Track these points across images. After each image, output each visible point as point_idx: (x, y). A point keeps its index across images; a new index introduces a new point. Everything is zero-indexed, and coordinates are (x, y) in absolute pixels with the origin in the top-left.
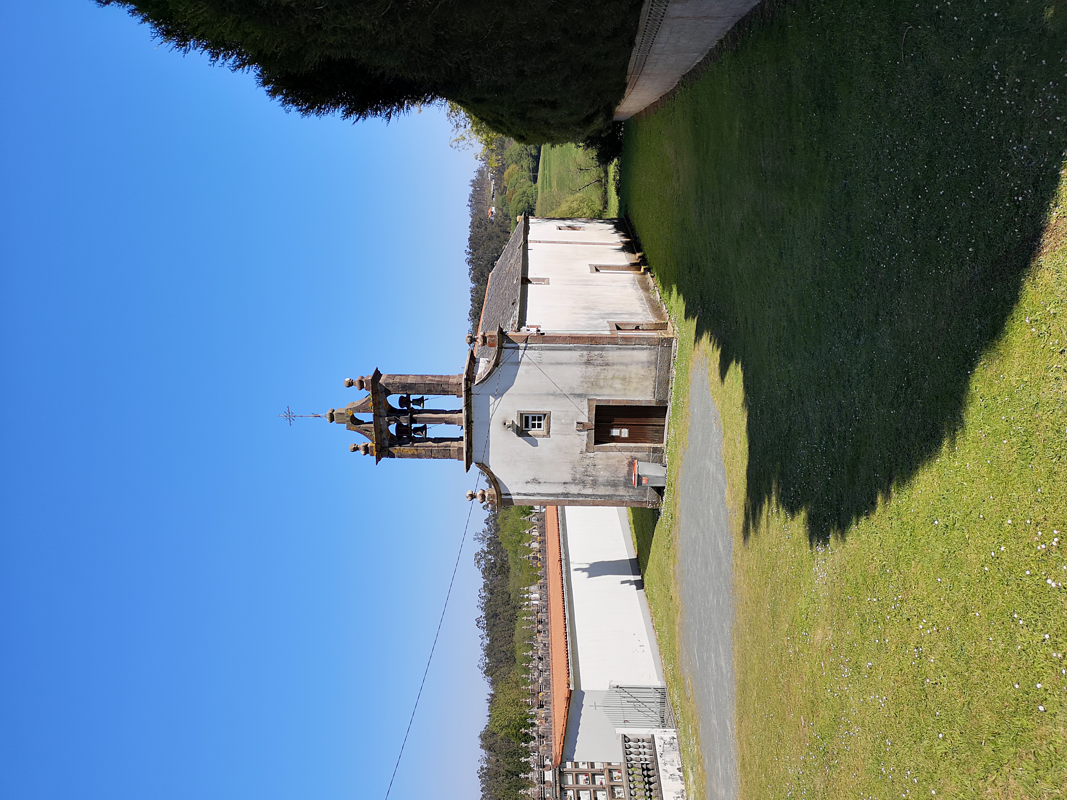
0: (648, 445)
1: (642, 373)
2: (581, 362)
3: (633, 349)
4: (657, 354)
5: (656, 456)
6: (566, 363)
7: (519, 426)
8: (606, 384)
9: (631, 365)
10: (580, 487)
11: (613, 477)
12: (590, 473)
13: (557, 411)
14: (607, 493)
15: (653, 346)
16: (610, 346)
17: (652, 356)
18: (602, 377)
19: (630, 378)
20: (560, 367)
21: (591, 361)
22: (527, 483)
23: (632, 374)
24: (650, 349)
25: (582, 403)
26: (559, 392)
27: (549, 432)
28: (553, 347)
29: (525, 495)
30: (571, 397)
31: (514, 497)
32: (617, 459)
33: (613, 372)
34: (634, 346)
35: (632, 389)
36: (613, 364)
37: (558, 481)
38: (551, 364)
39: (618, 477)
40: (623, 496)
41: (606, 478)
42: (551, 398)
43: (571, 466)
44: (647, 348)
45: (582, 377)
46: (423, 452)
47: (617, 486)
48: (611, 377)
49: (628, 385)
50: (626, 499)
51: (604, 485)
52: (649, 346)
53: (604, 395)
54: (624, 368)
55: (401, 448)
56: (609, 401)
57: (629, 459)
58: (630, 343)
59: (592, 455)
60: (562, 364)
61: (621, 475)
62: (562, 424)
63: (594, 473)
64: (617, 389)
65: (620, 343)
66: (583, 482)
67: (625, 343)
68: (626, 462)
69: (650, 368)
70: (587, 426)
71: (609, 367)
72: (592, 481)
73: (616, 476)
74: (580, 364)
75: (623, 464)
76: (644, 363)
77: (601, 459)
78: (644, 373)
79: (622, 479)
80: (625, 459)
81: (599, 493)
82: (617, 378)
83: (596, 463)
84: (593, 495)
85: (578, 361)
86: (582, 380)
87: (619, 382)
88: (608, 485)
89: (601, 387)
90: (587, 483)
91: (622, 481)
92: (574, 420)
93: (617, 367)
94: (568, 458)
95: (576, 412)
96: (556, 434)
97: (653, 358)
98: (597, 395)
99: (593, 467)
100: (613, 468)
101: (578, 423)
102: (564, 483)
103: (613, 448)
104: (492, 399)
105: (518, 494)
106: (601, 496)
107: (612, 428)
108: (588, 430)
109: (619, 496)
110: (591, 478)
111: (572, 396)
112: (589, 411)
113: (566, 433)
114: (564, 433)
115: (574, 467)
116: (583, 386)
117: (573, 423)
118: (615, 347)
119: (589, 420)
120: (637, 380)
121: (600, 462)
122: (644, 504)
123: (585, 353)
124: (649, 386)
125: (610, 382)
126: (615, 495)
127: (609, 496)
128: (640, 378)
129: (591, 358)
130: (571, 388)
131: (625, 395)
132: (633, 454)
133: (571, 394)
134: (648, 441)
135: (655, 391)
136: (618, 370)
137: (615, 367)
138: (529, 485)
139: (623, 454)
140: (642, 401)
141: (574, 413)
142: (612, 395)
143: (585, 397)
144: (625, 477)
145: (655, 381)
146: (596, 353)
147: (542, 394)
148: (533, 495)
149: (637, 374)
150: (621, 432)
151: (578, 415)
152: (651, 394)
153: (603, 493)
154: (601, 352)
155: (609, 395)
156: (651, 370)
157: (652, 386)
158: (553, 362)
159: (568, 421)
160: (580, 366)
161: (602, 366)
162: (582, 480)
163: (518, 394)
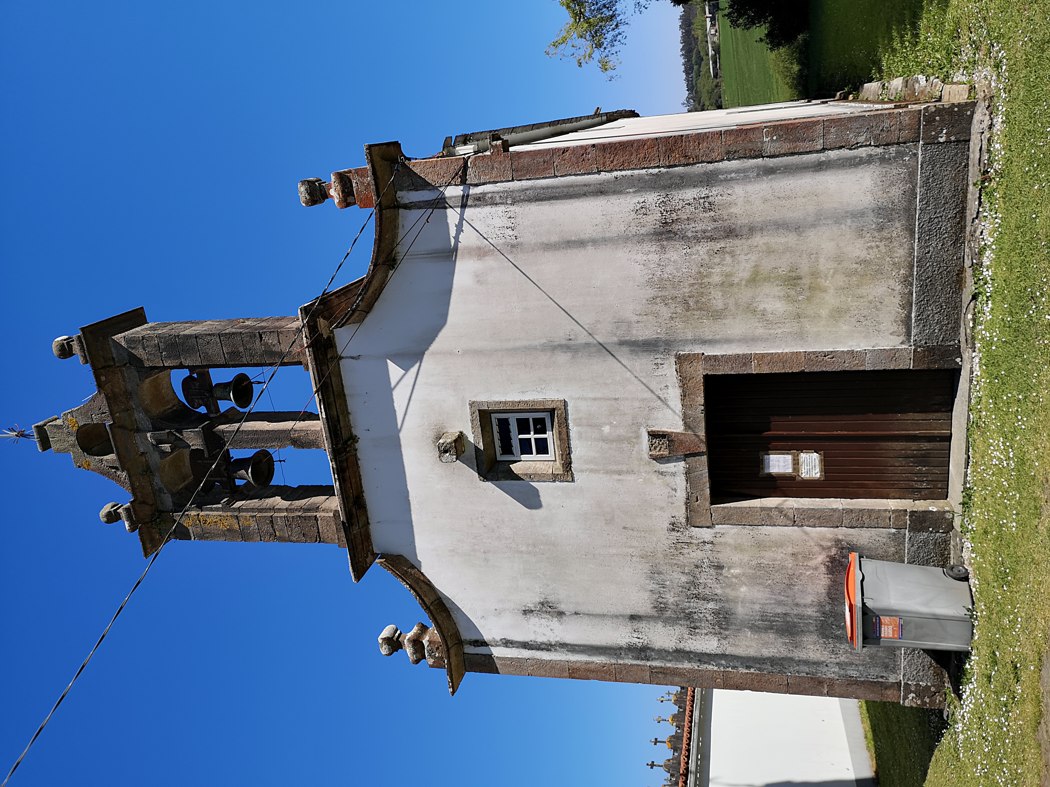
0: (892, 504)
1: (857, 253)
2: (643, 231)
3: (820, 167)
4: (912, 175)
5: (926, 543)
6: (594, 242)
7: (481, 446)
8: (731, 302)
9: (814, 226)
10: (680, 630)
11: (780, 603)
12: (707, 591)
13: (585, 399)
14: (766, 652)
15: (893, 149)
16: (734, 164)
17: (892, 184)
18: (716, 279)
19: (815, 274)
20: (578, 255)
21: (675, 227)
22: (525, 612)
23: (822, 260)
24: (883, 160)
25: (660, 372)
26: (583, 338)
27: (567, 465)
28: (548, 188)
29: (525, 645)
30: (624, 354)
31: (498, 652)
32: (790, 550)
33: (753, 257)
34: (822, 157)
35: (824, 312)
36: (752, 230)
37: (613, 610)
38: (548, 247)
39: (797, 605)
40: (817, 664)
41: (757, 607)
42: (562, 358)
43: (646, 568)
44: (869, 160)
45: (650, 283)
46: (253, 525)
47: (797, 634)
48: (746, 275)
49: (809, 299)
50: (832, 673)
51: (754, 628)
52: (880, 150)
53: (728, 341)
54: (790, 239)
55: (202, 513)
56: (746, 359)
57: (829, 548)
58: (805, 146)
59: (706, 534)
60: (581, 244)
61: (809, 599)
62: (605, 440)
63: (719, 591)
64: (770, 317)
65: (770, 148)
66: (689, 616)
67: (786, 147)
68: (821, 558)
69: (885, 233)
70: (681, 442)
71: (737, 242)
72: (716, 613)
73: (790, 600)
74: (640, 239)
75: (812, 563)
76: (862, 214)
77: (738, 548)
78: (863, 254)
79: (810, 612)
80: (816, 549)
81: (740, 651)
82: (767, 279)
83: (723, 558)
84: (723, 656)
85: (633, 230)
86: (651, 292)
87: (777, 290)
88: (767, 629)
89: (717, 315)
90: (701, 621)
91: (810, 617)
92: (639, 425)
93: (765, 239)
94: (635, 543)
95: (643, 400)
96: (592, 471)
97: (896, 192)
98: (704, 342)
99: (712, 571)
100: (778, 577)
101: (653, 435)
102: (633, 618)
103: (775, 513)
104: (394, 370)
105: (507, 643)
106: (748, 662)
107: (767, 450)
108: (687, 456)
109: (806, 662)
110: (711, 605)
111: (625, 349)
112: (684, 396)
113: (619, 467)
114: (614, 468)
115: (655, 573)
116: (657, 315)
117: (638, 437)
118: (751, 169)
119: (687, 426)
120: (840, 280)
121: (736, 557)
122: (889, 692)
123: (652, 198)
124: (887, 301)
125: (745, 295)
126: (791, 659)
127: (773, 661)
128: (849, 274)
129: (674, 216)
130: (619, 322)
131: (801, 336)
132: (842, 532)
133: (622, 343)
134: (892, 492)
135: (909, 317)
136: (770, 251)
137: (759, 240)
138: (534, 620)
139: (806, 533)
140: (865, 352)
141: (637, 404)
142: (754, 340)
143: (667, 351)
144: (820, 605)
145: (907, 281)
146: (690, 194)
147: (535, 348)
148: (548, 647)
149: (839, 259)
150: (796, 463)
151: (651, 409)
152: (894, 328)
153: (752, 652)
154: (704, 192)
155: (745, 340)
156: (890, 240)
157: (897, 300)
158: (554, 239)
159: (621, 431)
160: (639, 247)
161: (712, 239)
162: (683, 610)
163: (467, 352)
